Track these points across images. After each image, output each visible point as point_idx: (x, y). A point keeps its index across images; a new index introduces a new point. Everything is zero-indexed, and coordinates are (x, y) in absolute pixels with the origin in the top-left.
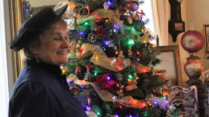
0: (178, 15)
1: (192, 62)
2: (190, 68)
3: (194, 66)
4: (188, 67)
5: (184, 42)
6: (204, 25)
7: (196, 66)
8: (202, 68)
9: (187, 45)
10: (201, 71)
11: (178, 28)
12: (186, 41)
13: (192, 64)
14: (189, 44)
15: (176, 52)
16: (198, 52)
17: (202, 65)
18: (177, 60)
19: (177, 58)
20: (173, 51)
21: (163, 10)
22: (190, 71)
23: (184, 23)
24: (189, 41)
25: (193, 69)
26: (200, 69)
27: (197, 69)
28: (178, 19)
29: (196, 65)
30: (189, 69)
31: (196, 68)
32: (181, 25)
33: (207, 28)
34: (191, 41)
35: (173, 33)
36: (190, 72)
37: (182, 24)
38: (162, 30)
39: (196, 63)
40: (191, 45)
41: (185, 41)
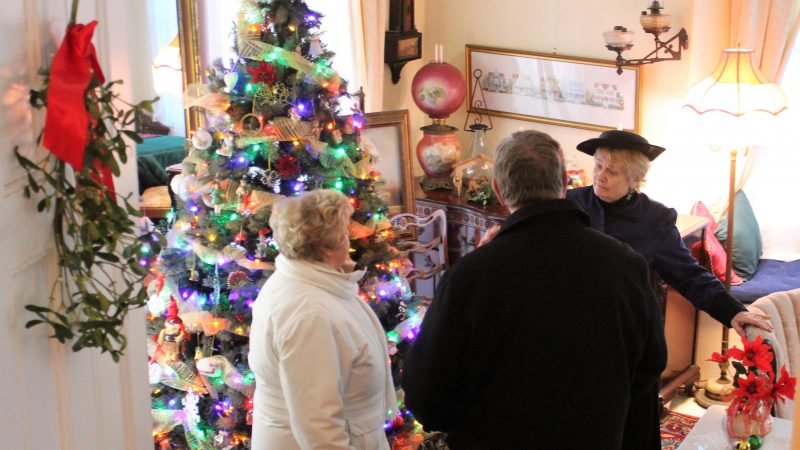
0: (408, 18)
1: (437, 140)
2: (431, 156)
3: (440, 150)
4: (427, 152)
5: (420, 94)
6: (467, 46)
7: (442, 150)
8: (458, 153)
9: (428, 102)
10: (454, 162)
11: (406, 50)
12: (424, 93)
13: (436, 145)
14: (432, 100)
15: (402, 127)
16: (451, 116)
17: (458, 148)
18: (404, 146)
19: (405, 141)
20: (397, 124)
21: (376, 18)
22: (430, 161)
23: (419, 36)
24: (431, 92)
25: (438, 159)
26: (453, 158)
27: (446, 159)
28: (407, 28)
29: (444, 148)
30: (428, 158)
31: (443, 157)
32: (412, 42)
33: (473, 54)
34: (437, 93)
35: (394, 63)
36: (430, 165)
37: (416, 39)
38: (370, 68)
39: (445, 144)
40: (435, 102)
41: (422, 91)
